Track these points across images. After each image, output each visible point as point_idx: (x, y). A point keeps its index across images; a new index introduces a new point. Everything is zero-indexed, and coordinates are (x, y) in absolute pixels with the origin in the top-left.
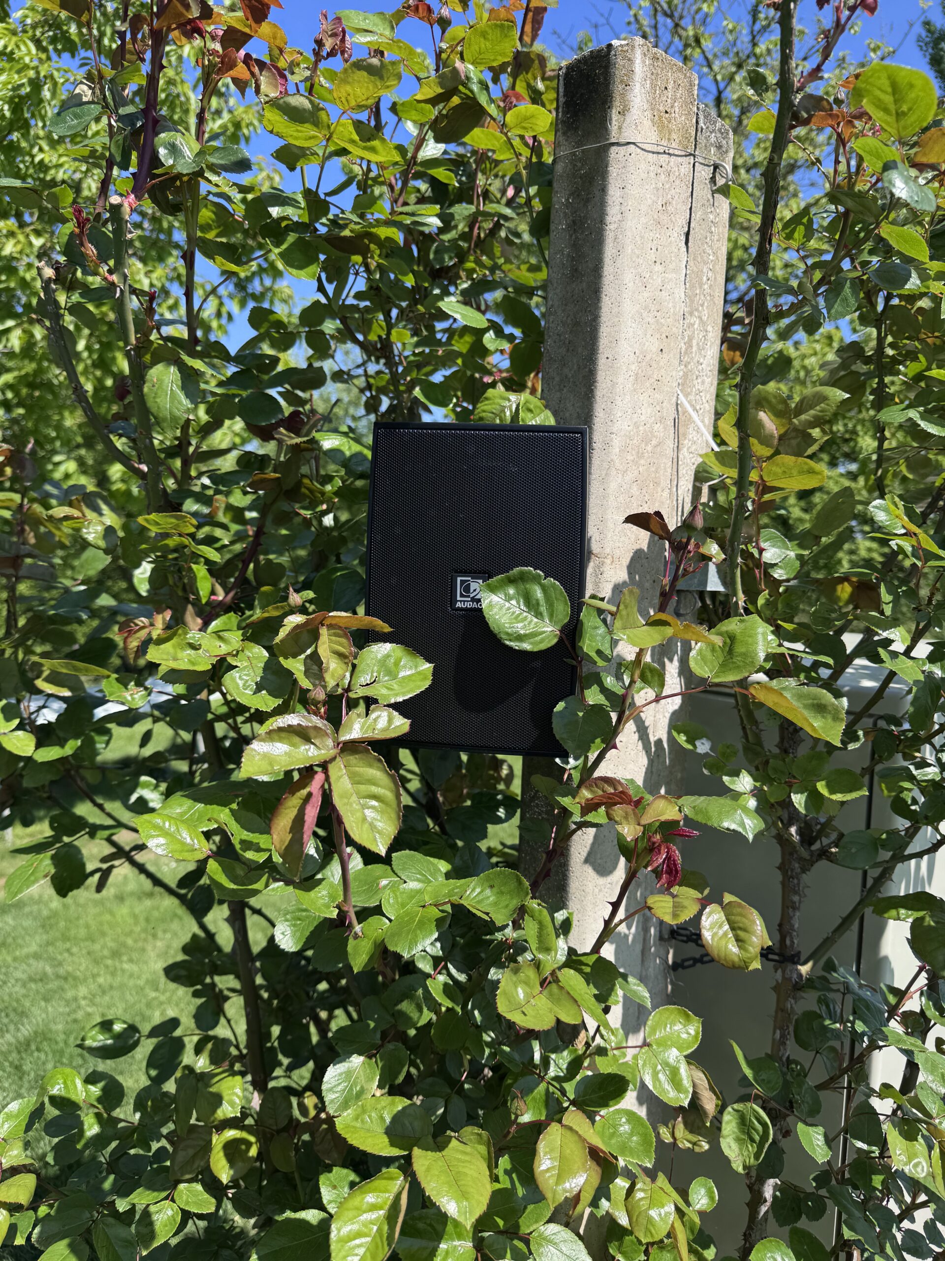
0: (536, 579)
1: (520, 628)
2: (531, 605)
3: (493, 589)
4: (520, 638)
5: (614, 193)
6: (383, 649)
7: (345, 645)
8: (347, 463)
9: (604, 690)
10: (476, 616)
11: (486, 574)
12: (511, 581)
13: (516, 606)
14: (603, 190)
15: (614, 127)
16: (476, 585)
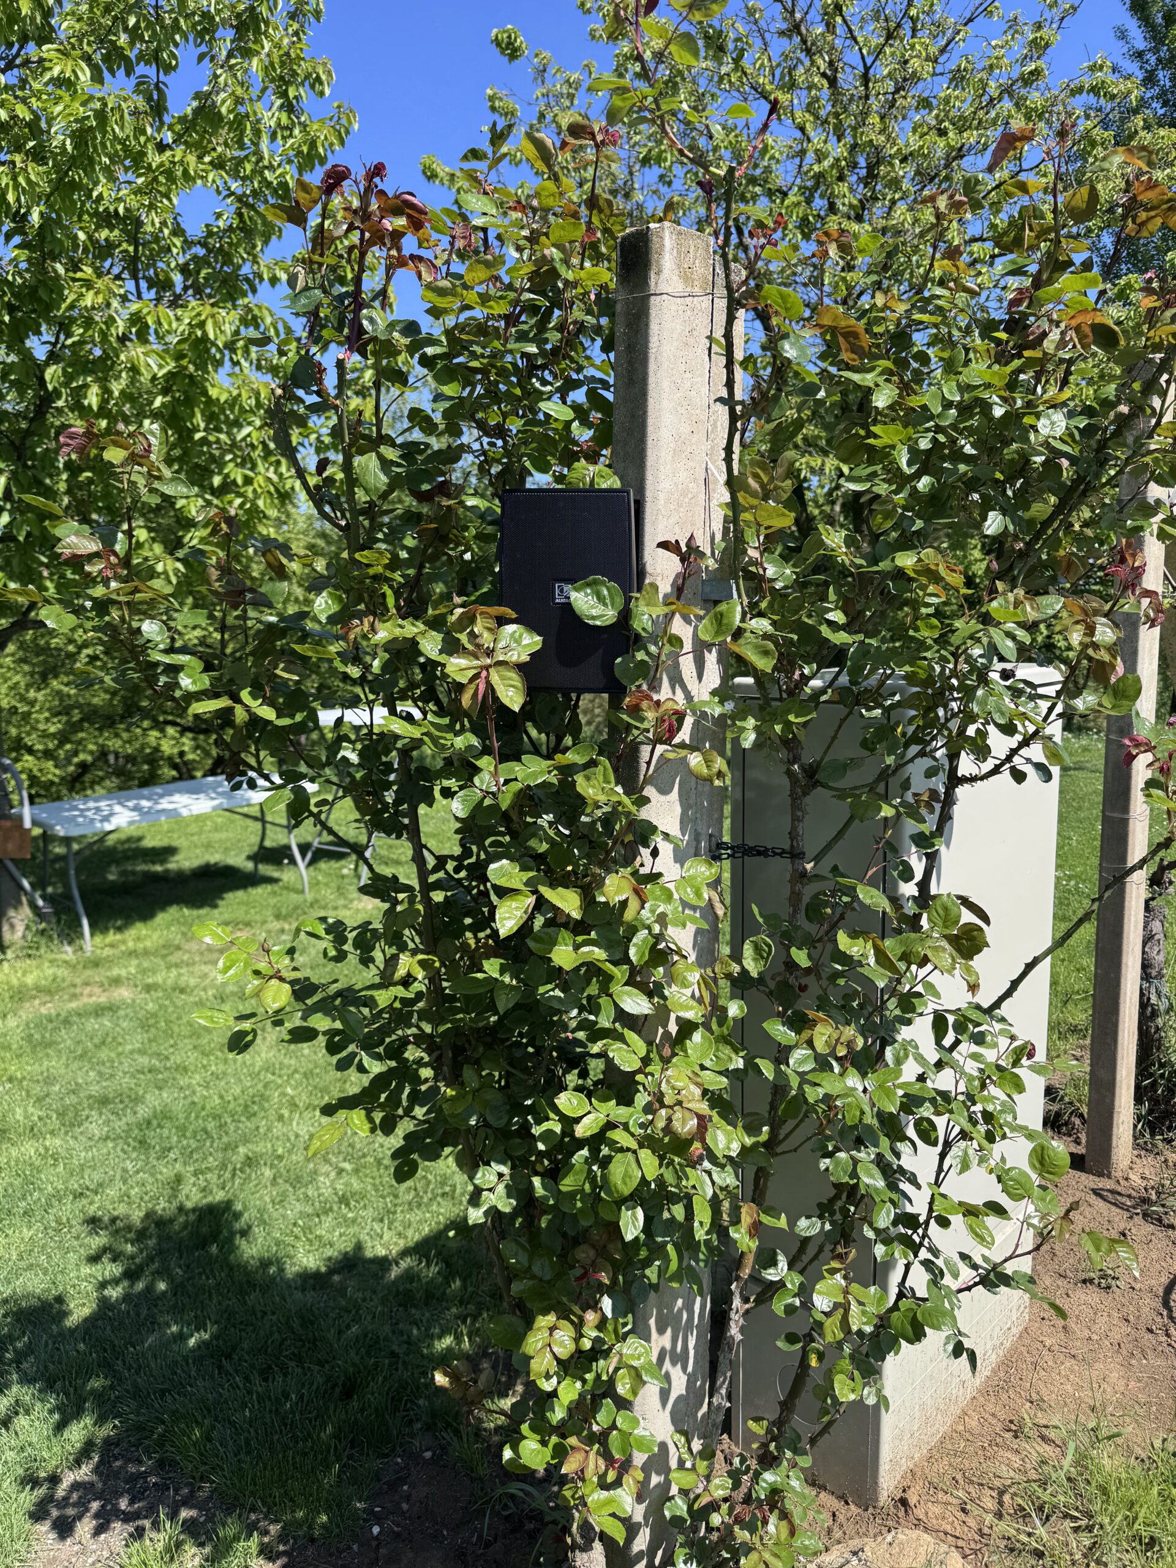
0: (603, 583)
1: (594, 612)
2: (601, 599)
3: (577, 590)
4: (594, 618)
5: (654, 328)
6: (511, 628)
7: (492, 624)
8: (482, 516)
9: (648, 653)
10: (568, 607)
11: (572, 581)
12: (588, 585)
13: (592, 600)
14: (647, 325)
15: (652, 283)
16: (567, 588)
